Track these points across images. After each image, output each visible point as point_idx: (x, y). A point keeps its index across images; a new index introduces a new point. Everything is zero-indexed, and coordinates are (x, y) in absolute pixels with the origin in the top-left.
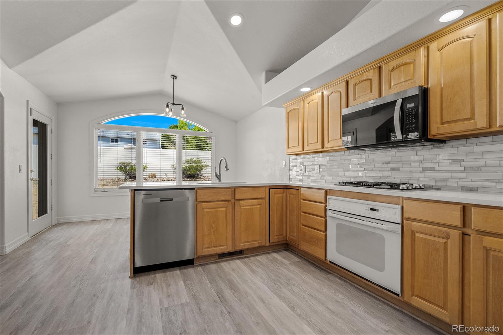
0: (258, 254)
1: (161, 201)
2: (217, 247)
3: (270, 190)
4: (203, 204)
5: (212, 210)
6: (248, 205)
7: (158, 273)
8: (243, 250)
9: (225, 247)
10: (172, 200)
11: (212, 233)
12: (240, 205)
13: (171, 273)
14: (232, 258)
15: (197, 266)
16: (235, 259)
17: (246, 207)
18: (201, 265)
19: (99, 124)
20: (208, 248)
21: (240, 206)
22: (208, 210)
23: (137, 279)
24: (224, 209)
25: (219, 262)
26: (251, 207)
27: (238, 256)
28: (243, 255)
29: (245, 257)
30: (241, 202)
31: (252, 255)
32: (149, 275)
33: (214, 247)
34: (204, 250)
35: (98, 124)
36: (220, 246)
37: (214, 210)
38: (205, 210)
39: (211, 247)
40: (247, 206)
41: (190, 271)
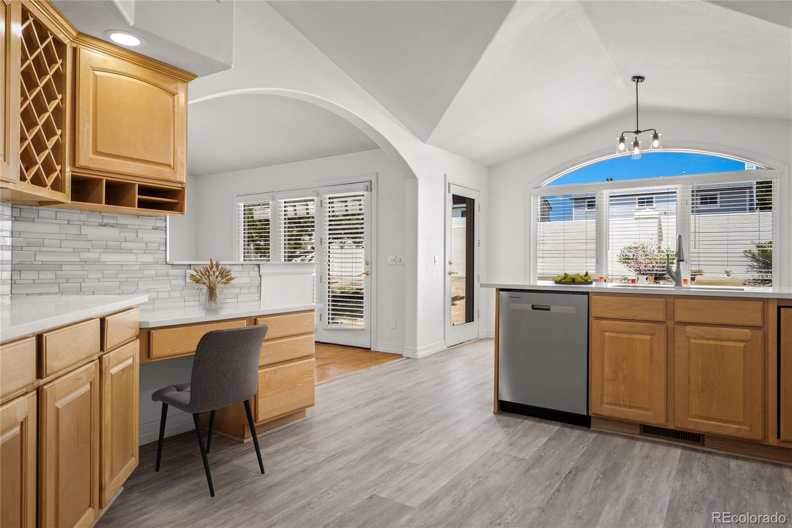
0: (744, 456)
1: (533, 308)
2: (630, 407)
3: (782, 309)
4: (603, 321)
5: (621, 335)
6: (707, 336)
7: (530, 420)
8: (704, 435)
9: (650, 413)
10: (549, 310)
11: (621, 379)
12: (687, 335)
13: (547, 425)
14: (671, 442)
15: (594, 432)
16: (677, 447)
17: (704, 342)
18: (600, 432)
19: (539, 187)
20: (611, 404)
21: (688, 338)
22: (612, 335)
23: (500, 417)
24: (648, 337)
25: (638, 439)
26: (718, 343)
27: (686, 443)
28: (703, 445)
29: (704, 452)
30: (689, 329)
31: (729, 454)
32: (518, 418)
33: (625, 406)
34: (604, 406)
35: (536, 188)
36: (637, 408)
37: (625, 336)
38: (607, 334)
39: (620, 405)
40: (707, 339)
41: (574, 434)
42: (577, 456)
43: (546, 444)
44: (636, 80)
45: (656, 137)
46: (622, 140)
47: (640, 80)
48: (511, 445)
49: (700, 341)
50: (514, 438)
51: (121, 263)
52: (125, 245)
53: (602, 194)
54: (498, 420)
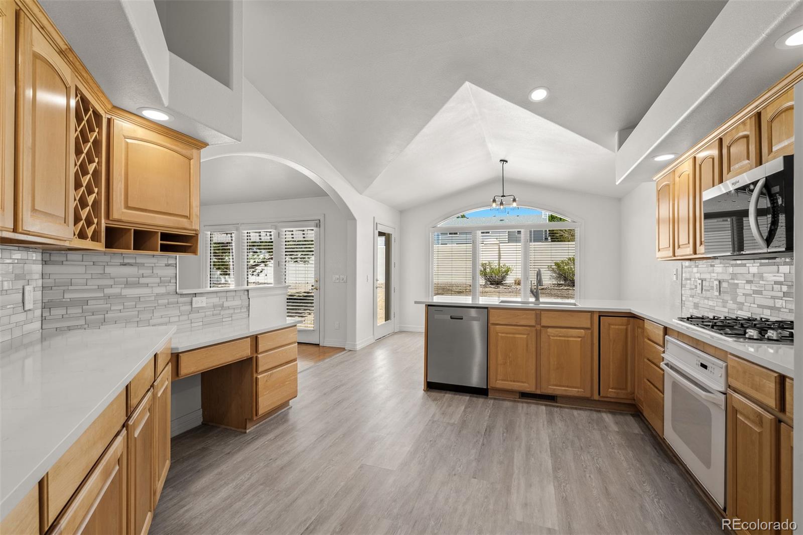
0: (580, 407)
1: (451, 318)
2: (514, 381)
3: (601, 317)
4: (497, 326)
5: (508, 335)
6: (560, 335)
7: (449, 394)
8: (557, 396)
9: (526, 385)
10: (462, 319)
11: (508, 364)
12: (549, 334)
13: (461, 397)
14: (538, 402)
15: (491, 399)
16: (542, 405)
17: (558, 338)
18: (495, 399)
20: (502, 380)
21: (549, 336)
22: (503, 335)
23: (429, 393)
24: (525, 336)
25: (518, 402)
26: (566, 339)
27: (546, 401)
28: (557, 402)
29: (557, 407)
30: (549, 330)
31: (571, 406)
32: (441, 392)
33: (511, 381)
34: (498, 381)
36: (518, 382)
37: (511, 335)
38: (500, 334)
39: (507, 381)
40: (560, 336)
41: (480, 401)
42: (487, 418)
43: (464, 411)
44: (502, 162)
45: (514, 200)
46: (494, 201)
47: (505, 163)
48: (443, 414)
49: (556, 338)
50: (444, 408)
51: (138, 296)
52: (142, 280)
53: (476, 233)
54: (428, 396)
